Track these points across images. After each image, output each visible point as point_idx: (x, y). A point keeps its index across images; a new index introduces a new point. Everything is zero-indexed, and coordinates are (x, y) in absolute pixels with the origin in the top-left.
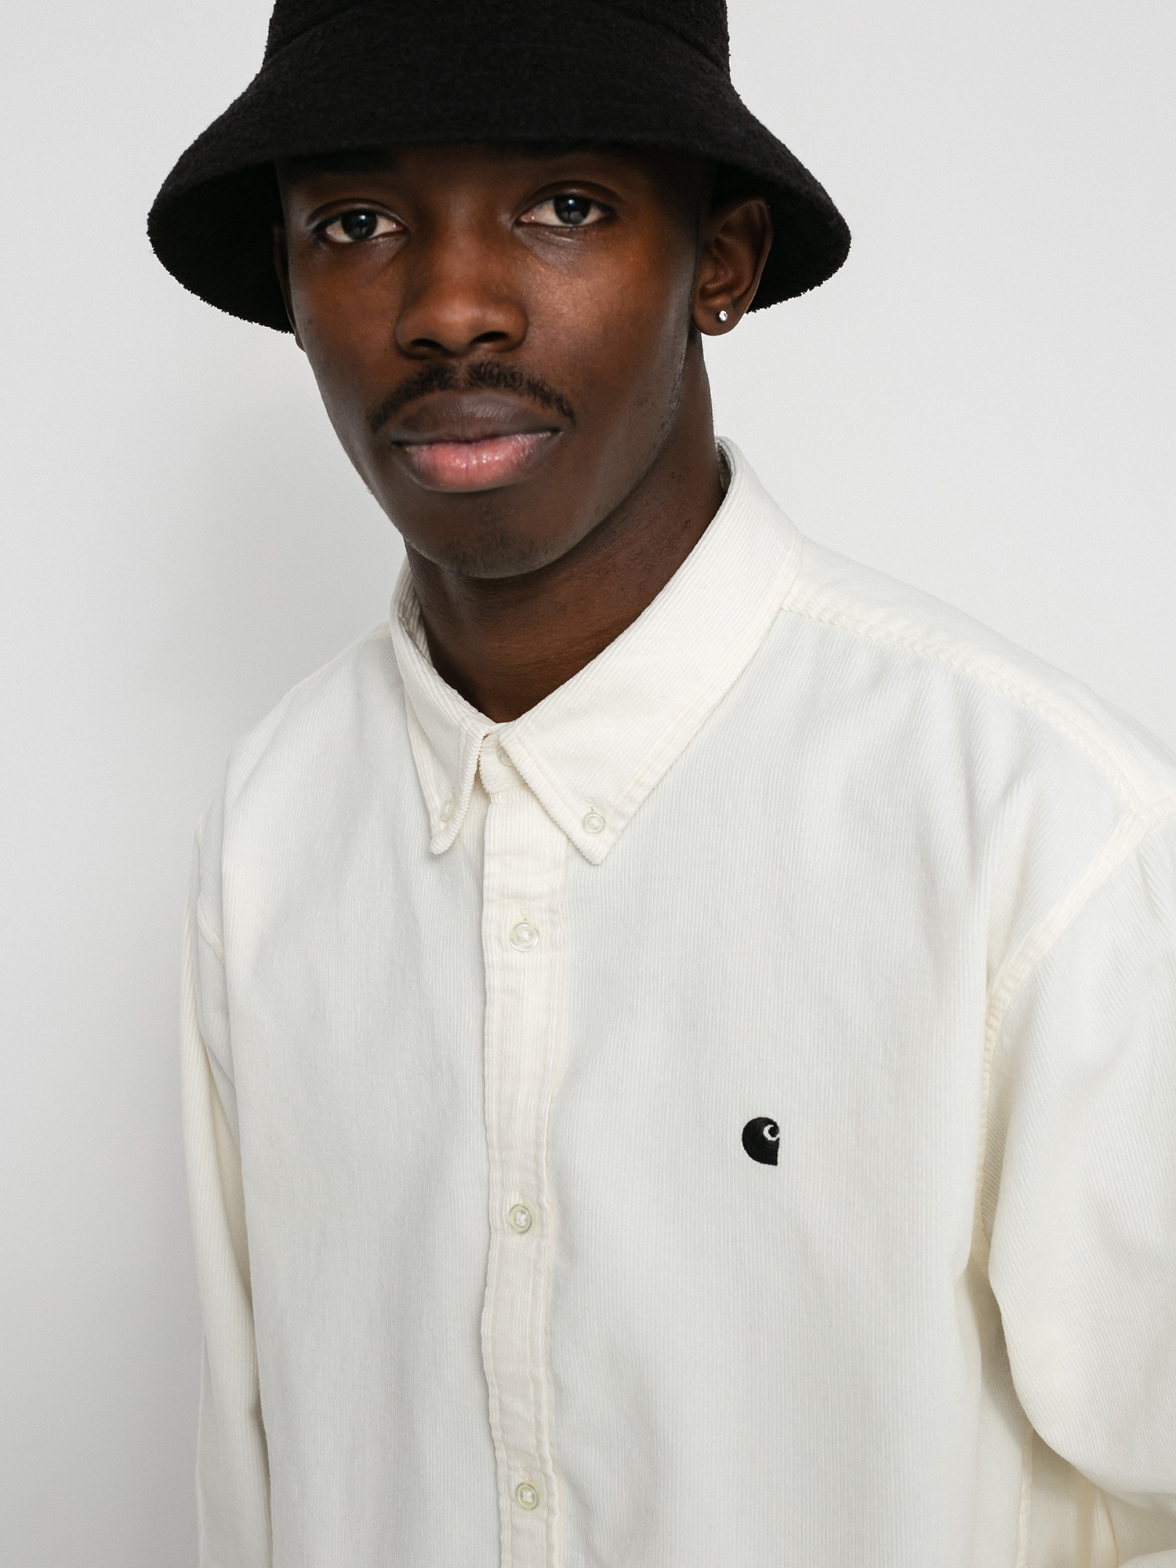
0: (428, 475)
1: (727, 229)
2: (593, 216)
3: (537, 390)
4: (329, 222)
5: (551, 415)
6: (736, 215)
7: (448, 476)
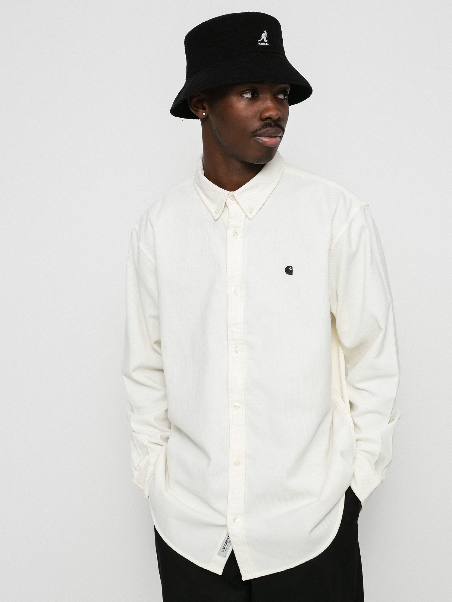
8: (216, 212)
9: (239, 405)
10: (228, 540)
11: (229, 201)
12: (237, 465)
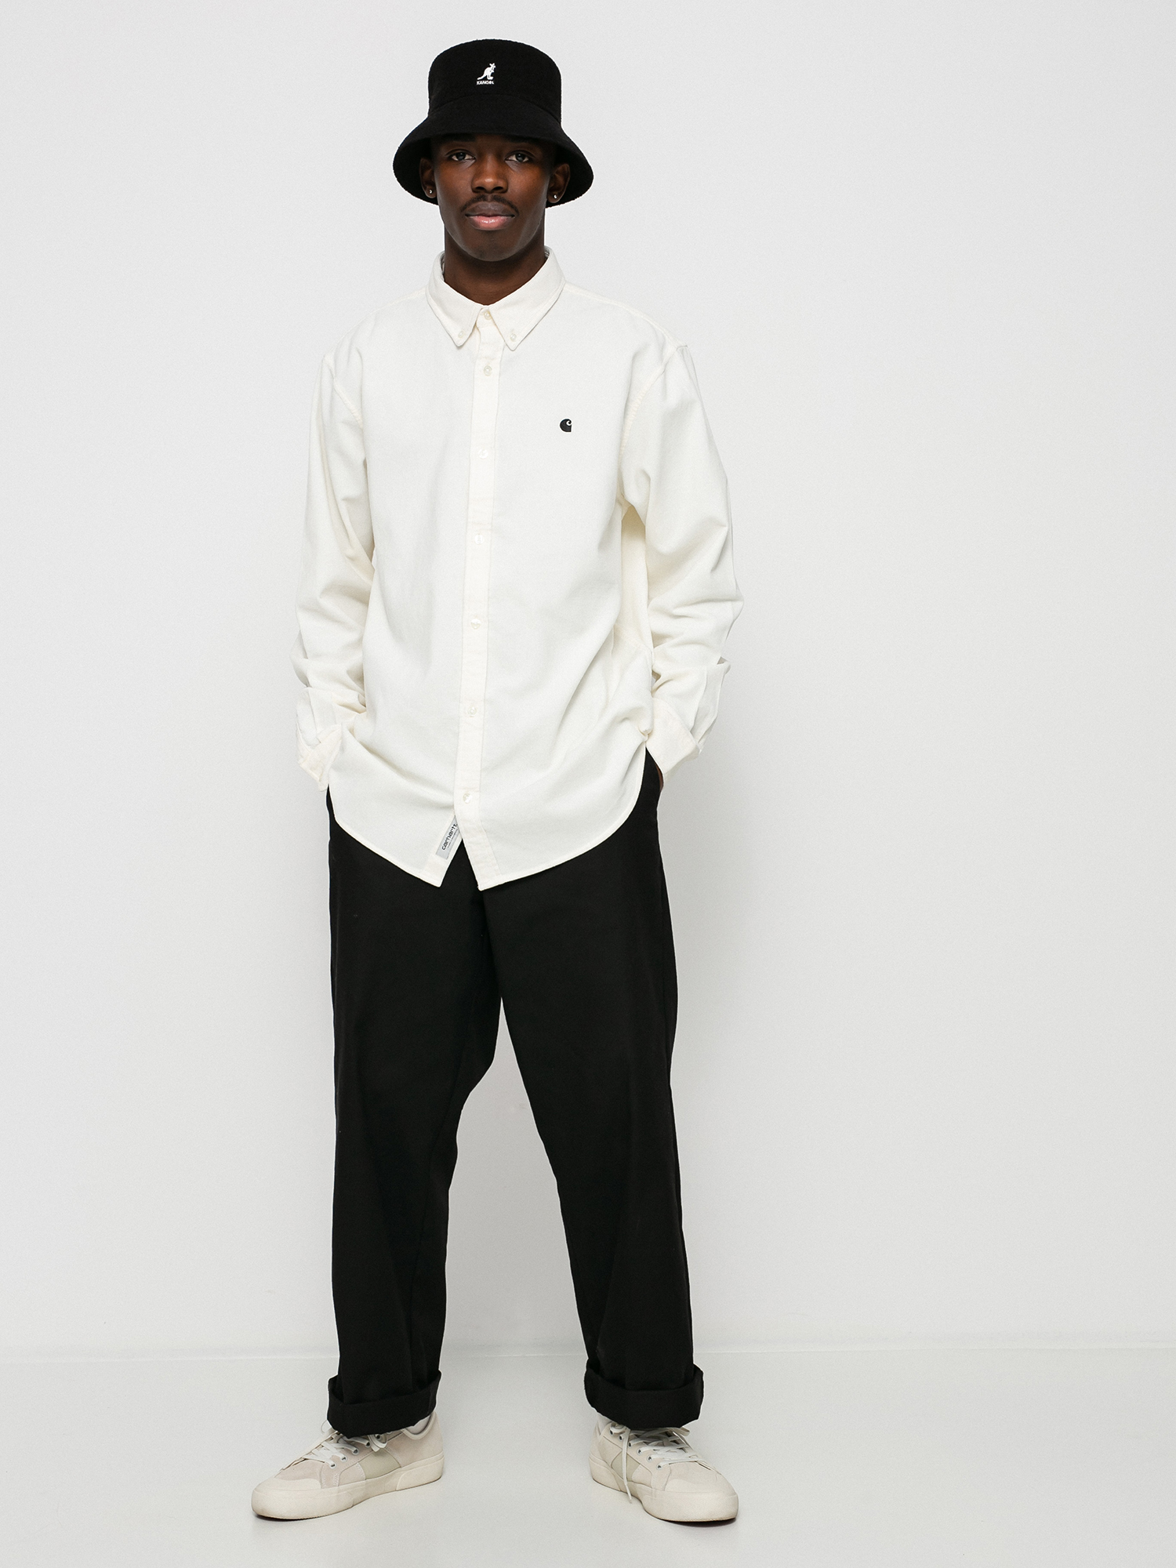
0: (475, 224)
1: (557, 173)
2: (526, 159)
3: (510, 204)
4: (452, 156)
5: (513, 212)
6: (560, 168)
7: (483, 225)
8: (459, 336)
9: (479, 622)
10: (454, 830)
11: (481, 320)
12: (472, 714)
